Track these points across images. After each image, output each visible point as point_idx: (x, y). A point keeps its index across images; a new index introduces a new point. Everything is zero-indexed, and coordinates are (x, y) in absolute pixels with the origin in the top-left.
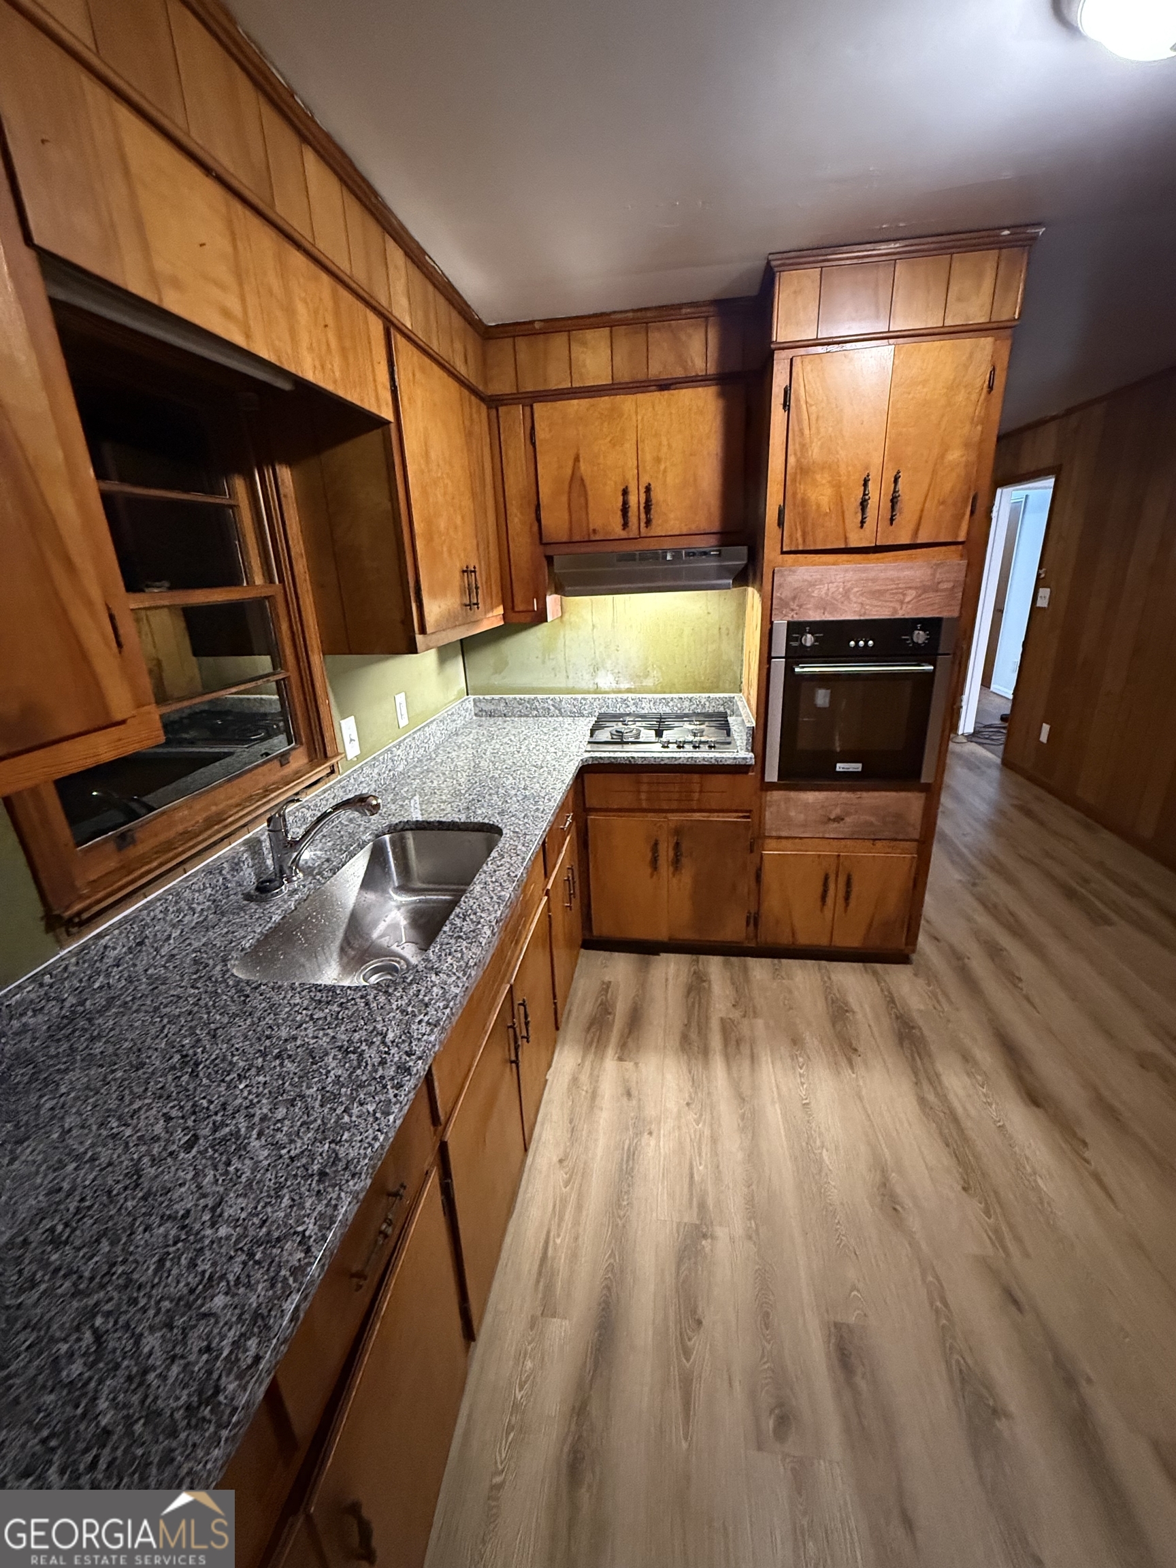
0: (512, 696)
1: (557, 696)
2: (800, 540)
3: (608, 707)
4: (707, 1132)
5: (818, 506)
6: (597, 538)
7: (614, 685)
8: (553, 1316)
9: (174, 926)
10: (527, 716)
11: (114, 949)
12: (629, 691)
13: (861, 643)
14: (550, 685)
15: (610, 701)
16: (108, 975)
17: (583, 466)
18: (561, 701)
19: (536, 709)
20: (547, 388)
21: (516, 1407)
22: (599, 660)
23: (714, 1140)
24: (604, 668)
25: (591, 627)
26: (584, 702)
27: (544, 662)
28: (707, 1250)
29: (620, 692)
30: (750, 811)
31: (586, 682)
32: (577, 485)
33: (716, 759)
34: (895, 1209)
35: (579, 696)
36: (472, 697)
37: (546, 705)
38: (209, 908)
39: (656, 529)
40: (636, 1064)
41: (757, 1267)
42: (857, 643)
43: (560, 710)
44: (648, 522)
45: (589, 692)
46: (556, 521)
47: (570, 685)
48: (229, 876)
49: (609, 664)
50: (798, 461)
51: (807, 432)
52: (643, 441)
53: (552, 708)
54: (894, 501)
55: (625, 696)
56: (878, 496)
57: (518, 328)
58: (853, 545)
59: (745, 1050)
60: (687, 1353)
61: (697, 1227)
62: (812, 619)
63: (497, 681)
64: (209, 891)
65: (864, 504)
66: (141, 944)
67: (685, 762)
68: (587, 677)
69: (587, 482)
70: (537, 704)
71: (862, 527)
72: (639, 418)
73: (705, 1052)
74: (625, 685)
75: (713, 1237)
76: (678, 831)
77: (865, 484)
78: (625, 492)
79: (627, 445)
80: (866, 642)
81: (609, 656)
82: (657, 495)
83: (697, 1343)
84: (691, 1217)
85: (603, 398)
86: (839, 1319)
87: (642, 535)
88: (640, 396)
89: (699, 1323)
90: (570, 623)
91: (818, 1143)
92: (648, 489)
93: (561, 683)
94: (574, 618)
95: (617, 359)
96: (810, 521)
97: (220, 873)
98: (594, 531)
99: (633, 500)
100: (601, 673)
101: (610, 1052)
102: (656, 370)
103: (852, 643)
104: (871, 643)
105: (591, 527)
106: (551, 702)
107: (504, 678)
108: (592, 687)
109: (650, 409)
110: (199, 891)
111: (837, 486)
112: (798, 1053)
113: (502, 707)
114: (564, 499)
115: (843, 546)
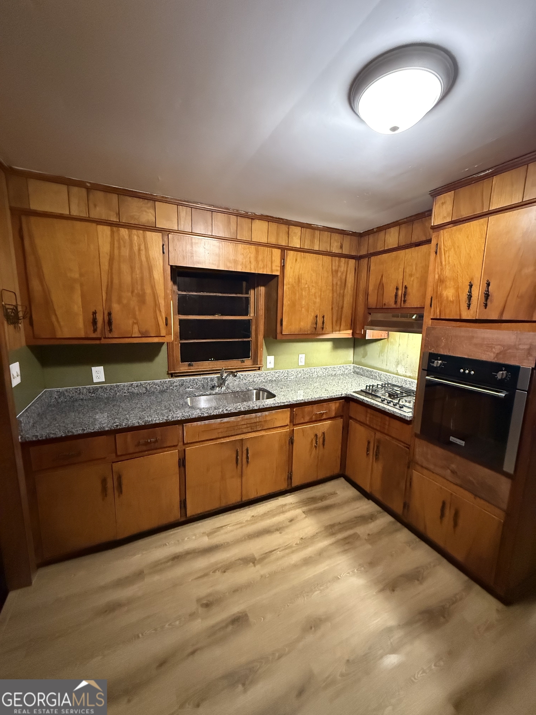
0: (366, 368)
1: (380, 372)
2: (438, 314)
3: (398, 382)
4: (294, 549)
5: (447, 298)
6: (385, 307)
7: (404, 373)
8: (208, 537)
9: (191, 385)
10: (369, 377)
11: (176, 383)
12: (410, 377)
13: (467, 371)
14: (380, 367)
15: (399, 379)
16: (173, 387)
17: (384, 279)
18: (381, 374)
19: (372, 375)
20: (377, 251)
21: (183, 540)
22: (399, 360)
23: (293, 552)
24: (401, 364)
25: (398, 345)
26: (390, 377)
27: (379, 357)
28: (250, 565)
29: (406, 376)
30: (409, 445)
31: (392, 368)
32: (381, 286)
33: (393, 411)
34: (311, 628)
35: (388, 374)
36: (354, 365)
37: (376, 375)
38: (201, 386)
39: (408, 305)
40: (306, 517)
41: (252, 582)
42: (464, 371)
43: (380, 378)
44: (405, 301)
45: (394, 373)
46: (372, 301)
47: (387, 368)
48: (209, 381)
49: (403, 363)
50: (439, 276)
51: (444, 263)
52: (406, 268)
53: (377, 376)
54: (487, 296)
55: (406, 379)
56: (477, 293)
57: (370, 231)
58: (464, 317)
59: (346, 547)
60: (214, 572)
61: (255, 559)
62: (442, 353)
63: (363, 361)
64: (202, 382)
65: (470, 297)
66: (182, 385)
67: (381, 408)
68: (394, 366)
69: (384, 285)
70: (373, 373)
71: (469, 309)
72: (406, 258)
73: (333, 534)
74: (408, 374)
75: (255, 566)
76: (379, 441)
77: (471, 286)
78: (397, 289)
79: (400, 270)
80: (470, 372)
81: (404, 359)
82: (409, 290)
83: (218, 573)
84: (257, 556)
85: (394, 253)
86: (249, 615)
87: (402, 307)
88: (407, 250)
89: (225, 572)
90: (391, 342)
91: (322, 588)
92: (406, 288)
93: (384, 367)
94: (392, 340)
95: (401, 237)
96: (443, 305)
97: (207, 380)
98: (385, 304)
99: (400, 292)
100: (400, 366)
101: (305, 509)
102: (415, 239)
103: (462, 370)
104: (473, 372)
105: (384, 303)
106: (378, 374)
107: (365, 360)
108: (395, 372)
109: (410, 255)
110: (200, 381)
111: (457, 289)
112: (365, 566)
113: (361, 372)
114: (376, 292)
115: (458, 318)
